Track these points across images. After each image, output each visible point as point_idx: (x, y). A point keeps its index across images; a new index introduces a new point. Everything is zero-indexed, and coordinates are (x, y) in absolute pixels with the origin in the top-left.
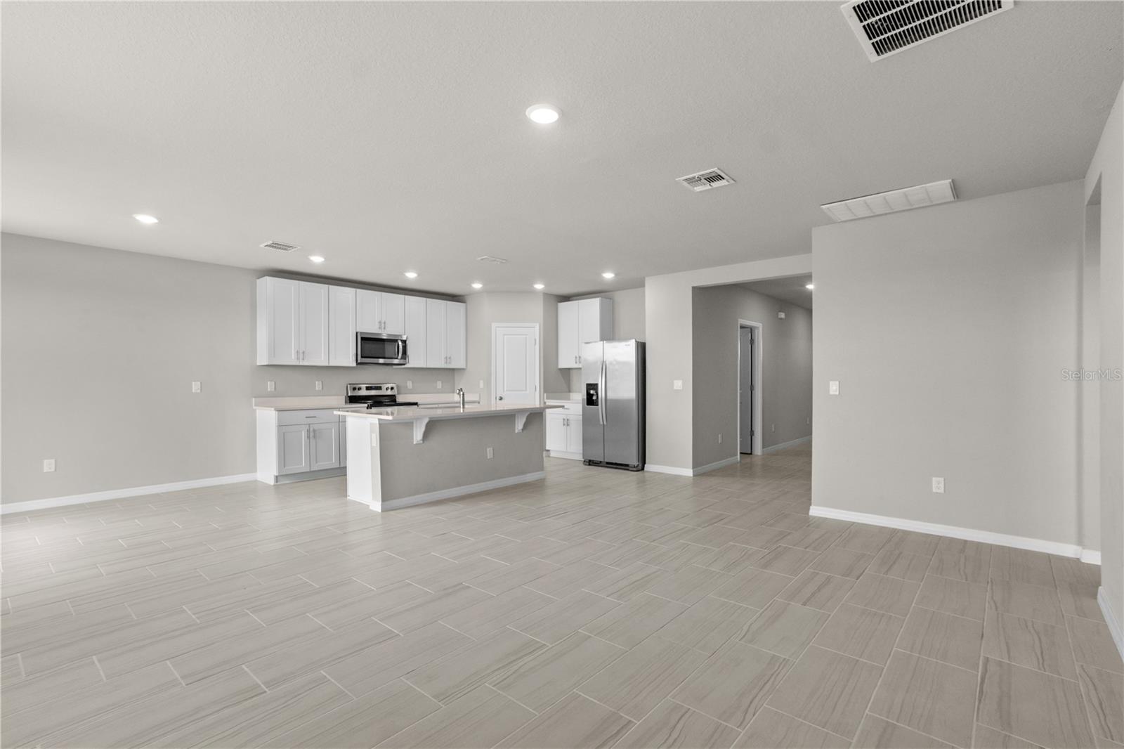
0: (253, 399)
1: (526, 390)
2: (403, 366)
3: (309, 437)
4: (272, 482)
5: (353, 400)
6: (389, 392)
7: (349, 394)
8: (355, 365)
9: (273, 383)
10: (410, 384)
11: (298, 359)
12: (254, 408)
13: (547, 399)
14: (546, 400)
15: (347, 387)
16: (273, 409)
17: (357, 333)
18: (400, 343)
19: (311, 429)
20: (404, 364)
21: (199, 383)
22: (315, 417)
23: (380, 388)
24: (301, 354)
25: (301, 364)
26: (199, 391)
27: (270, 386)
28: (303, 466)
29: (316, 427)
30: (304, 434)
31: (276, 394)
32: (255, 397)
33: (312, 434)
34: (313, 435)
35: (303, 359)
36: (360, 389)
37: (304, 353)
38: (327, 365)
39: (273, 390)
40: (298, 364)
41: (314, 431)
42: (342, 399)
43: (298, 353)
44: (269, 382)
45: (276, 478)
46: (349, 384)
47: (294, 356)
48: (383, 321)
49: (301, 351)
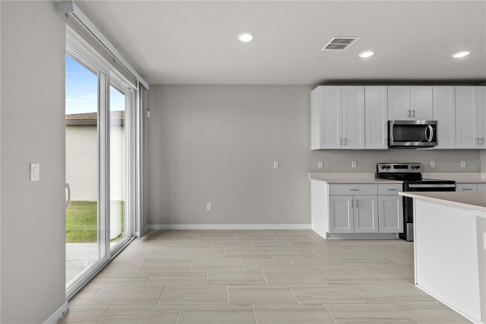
0: (309, 173)
2: (432, 148)
3: (353, 206)
4: (324, 236)
5: (382, 176)
6: (415, 171)
7: (380, 172)
8: (386, 148)
9: (322, 162)
10: (433, 164)
11: (341, 144)
12: (310, 180)
15: (377, 166)
16: (326, 182)
18: (430, 128)
19: (355, 200)
20: (433, 146)
21: (277, 162)
22: (358, 190)
23: (406, 167)
24: (344, 141)
25: (344, 148)
26: (277, 167)
27: (320, 164)
28: (348, 228)
29: (359, 198)
30: (349, 203)
31: (325, 170)
33: (355, 204)
34: (356, 204)
35: (346, 144)
36: (389, 167)
37: (346, 140)
38: (364, 148)
39: (322, 167)
40: (341, 148)
41: (357, 200)
43: (341, 139)
44: (319, 162)
45: (328, 234)
46: (379, 163)
47: (338, 142)
48: (412, 110)
49: (344, 139)
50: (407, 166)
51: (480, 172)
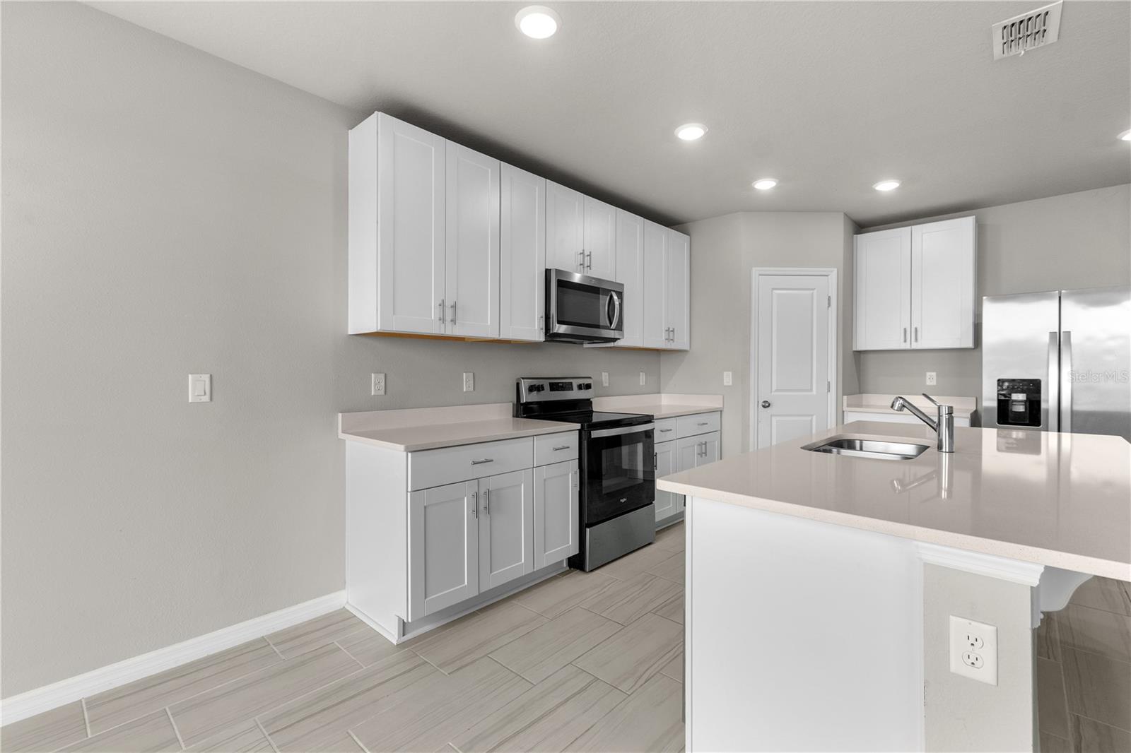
0: (340, 415)
1: (811, 390)
2: (611, 344)
3: (477, 511)
4: (393, 636)
5: (526, 411)
6: (582, 395)
7: (524, 400)
8: (542, 339)
9: (382, 376)
11: (443, 320)
12: (341, 436)
13: (848, 406)
14: (845, 408)
15: (518, 384)
16: (402, 447)
17: (548, 272)
18: (615, 297)
19: (482, 492)
20: (616, 340)
21: (206, 378)
22: (490, 461)
23: (569, 387)
24: (451, 310)
25: (449, 332)
26: (206, 398)
27: (376, 385)
28: (465, 586)
29: (491, 484)
30: (466, 505)
31: (390, 402)
32: (341, 412)
33: (482, 503)
34: (486, 504)
35: (454, 321)
36: (542, 388)
37: (454, 307)
38: (496, 336)
39: (382, 392)
40: (442, 332)
41: (488, 494)
42: (509, 408)
43: (443, 304)
44: (373, 375)
45: (404, 627)
46: (523, 378)
47: (434, 314)
48: (587, 253)
49: (449, 303)
50: (571, 383)
51: (659, 393)
